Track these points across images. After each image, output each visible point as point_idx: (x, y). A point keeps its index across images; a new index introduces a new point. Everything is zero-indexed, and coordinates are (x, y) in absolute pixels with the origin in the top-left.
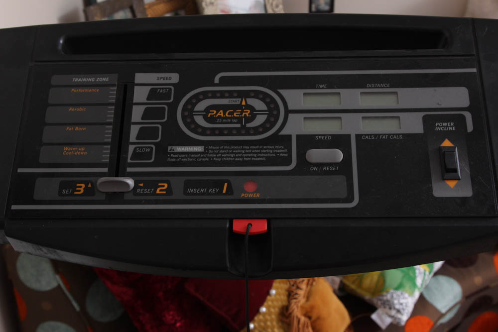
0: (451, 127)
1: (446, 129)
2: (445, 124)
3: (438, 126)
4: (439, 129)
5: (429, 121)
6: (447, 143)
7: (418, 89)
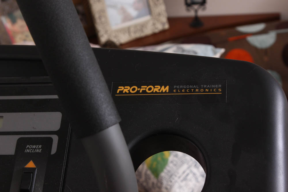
0: (38, 149)
1: (34, 151)
2: (34, 147)
3: (28, 148)
4: (28, 151)
5: (21, 144)
6: (31, 165)
7: (21, 113)
